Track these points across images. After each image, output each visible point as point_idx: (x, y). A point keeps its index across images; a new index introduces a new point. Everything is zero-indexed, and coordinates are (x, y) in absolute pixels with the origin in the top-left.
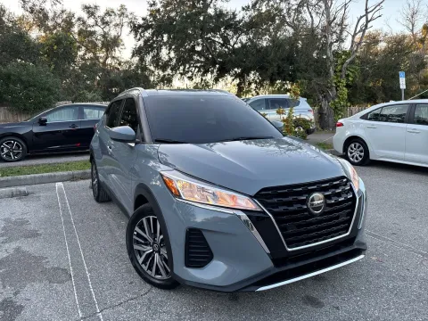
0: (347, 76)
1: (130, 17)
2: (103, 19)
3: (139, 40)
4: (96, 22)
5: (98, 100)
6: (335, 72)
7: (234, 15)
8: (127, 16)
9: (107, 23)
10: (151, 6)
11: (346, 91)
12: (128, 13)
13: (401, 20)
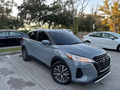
0: (78, 24)
1: (15, 3)
2: (6, 4)
3: (20, 11)
4: (4, 4)
5: (8, 29)
6: (75, 23)
7: (49, 6)
8: (14, 3)
9: (8, 5)
10: (24, 1)
11: (78, 28)
12: (14, 2)
13: (90, 10)
